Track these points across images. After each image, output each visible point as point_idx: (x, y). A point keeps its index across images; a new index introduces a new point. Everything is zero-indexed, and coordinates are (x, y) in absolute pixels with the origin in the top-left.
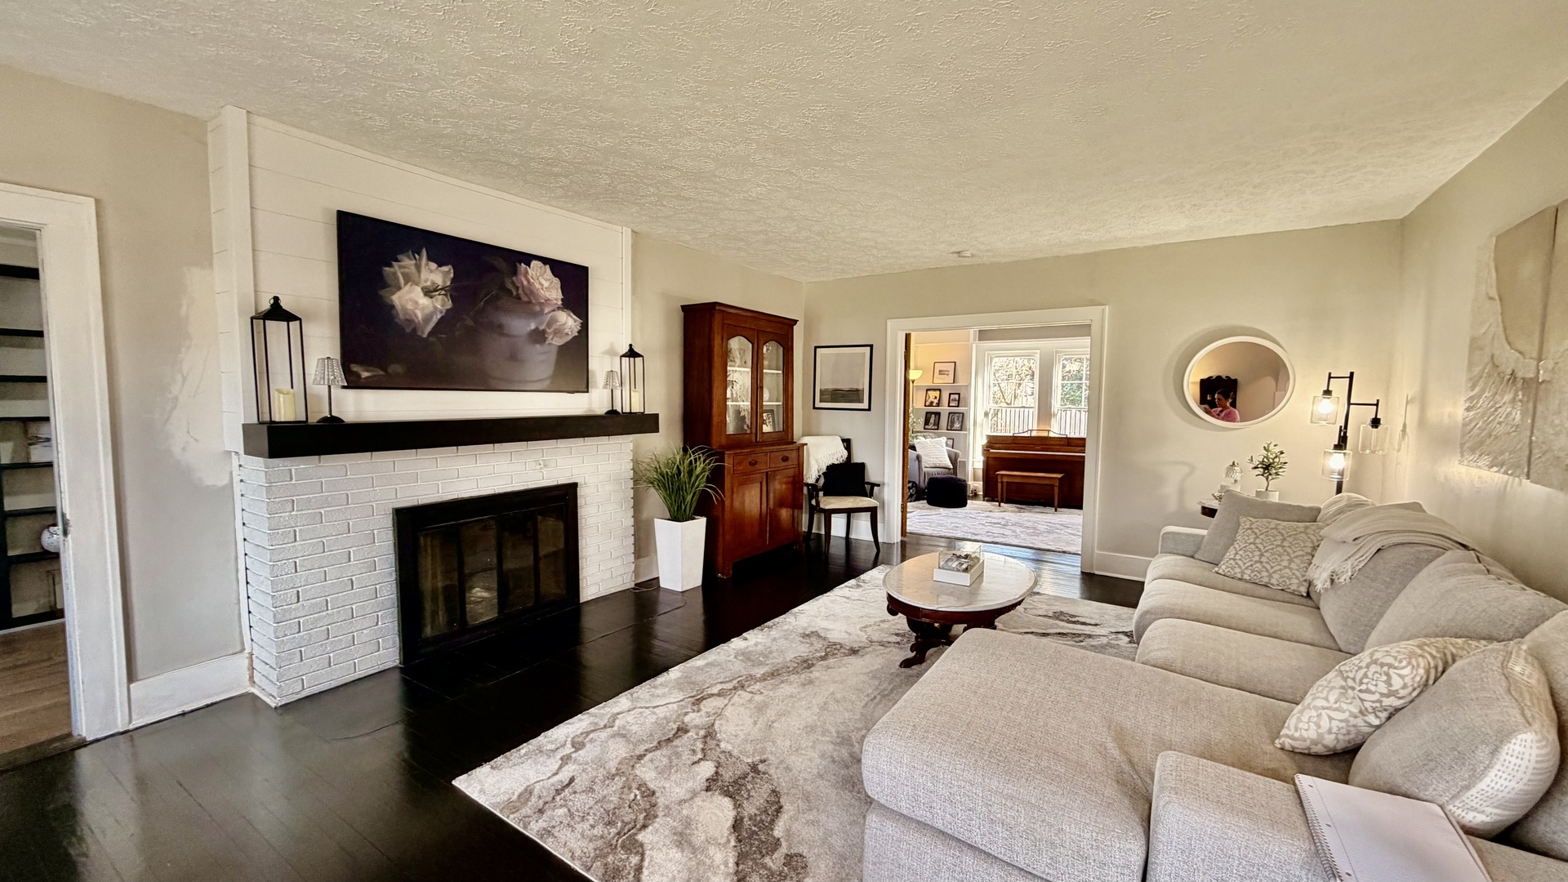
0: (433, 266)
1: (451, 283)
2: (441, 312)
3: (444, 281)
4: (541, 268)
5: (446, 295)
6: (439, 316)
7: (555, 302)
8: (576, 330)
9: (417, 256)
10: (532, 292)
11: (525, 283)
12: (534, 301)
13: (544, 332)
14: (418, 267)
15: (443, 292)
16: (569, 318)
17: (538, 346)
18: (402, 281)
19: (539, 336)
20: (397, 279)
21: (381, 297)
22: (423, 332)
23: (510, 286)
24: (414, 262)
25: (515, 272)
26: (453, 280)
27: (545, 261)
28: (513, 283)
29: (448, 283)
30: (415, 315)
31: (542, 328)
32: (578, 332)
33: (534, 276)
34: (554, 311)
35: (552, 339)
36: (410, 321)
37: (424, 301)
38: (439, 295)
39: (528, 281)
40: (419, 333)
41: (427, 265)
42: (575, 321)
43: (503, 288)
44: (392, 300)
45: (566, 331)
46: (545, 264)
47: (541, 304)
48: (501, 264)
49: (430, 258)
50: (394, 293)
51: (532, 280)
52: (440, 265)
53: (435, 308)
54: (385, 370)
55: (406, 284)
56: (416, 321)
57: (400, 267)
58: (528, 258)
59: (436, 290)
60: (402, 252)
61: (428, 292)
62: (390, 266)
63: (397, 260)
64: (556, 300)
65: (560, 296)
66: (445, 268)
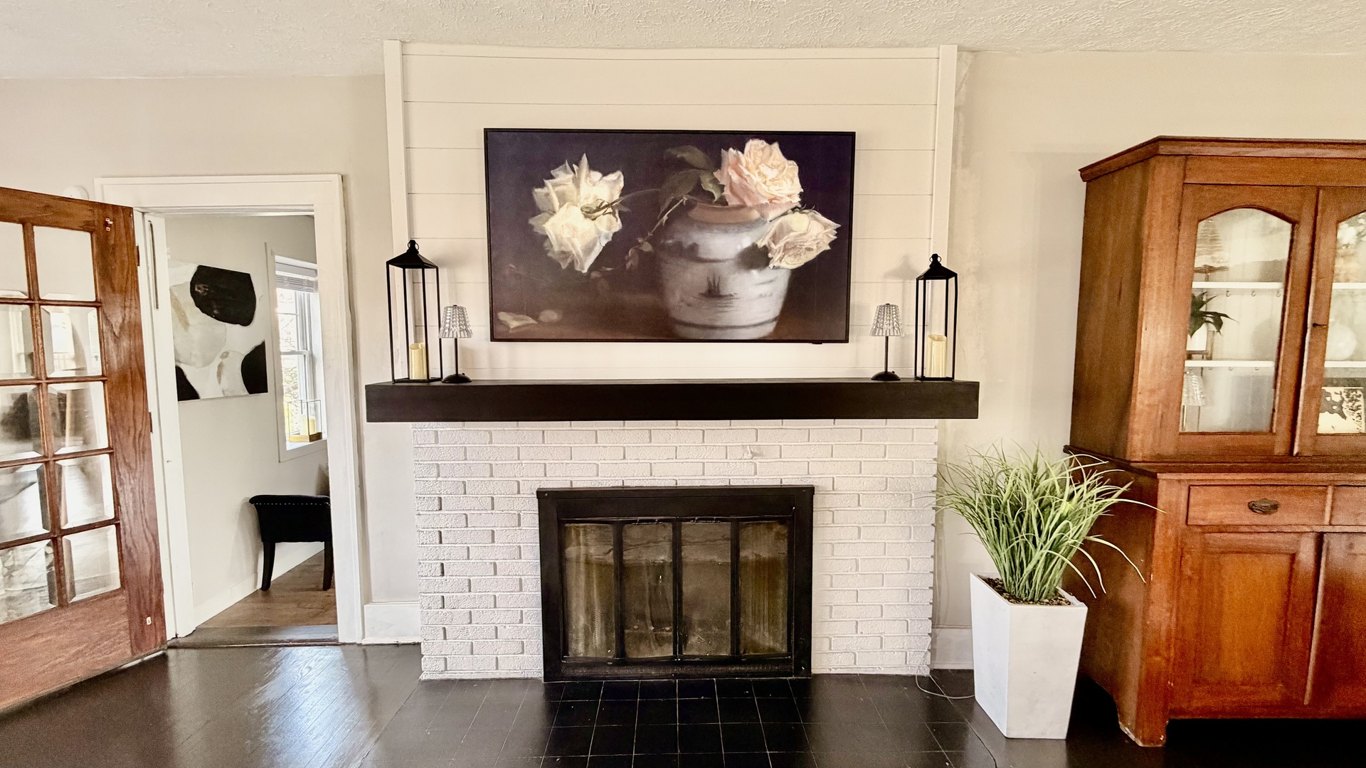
0: (596, 175)
1: (621, 195)
2: (607, 238)
3: (612, 195)
4: (763, 150)
5: (613, 213)
6: (604, 243)
7: (788, 199)
8: (829, 241)
9: (575, 166)
10: (746, 190)
11: (735, 178)
12: (749, 204)
13: (766, 250)
14: (576, 182)
15: (610, 210)
16: (814, 222)
17: (754, 272)
18: (556, 204)
19: (756, 258)
20: (550, 201)
21: (532, 227)
22: (583, 269)
23: (709, 187)
24: (571, 175)
25: (718, 164)
26: (624, 192)
27: (769, 137)
28: (715, 181)
29: (617, 197)
30: (573, 245)
31: (761, 244)
32: (832, 244)
33: (751, 165)
34: (785, 214)
35: (781, 260)
36: (565, 254)
37: (586, 226)
38: (604, 214)
39: (740, 174)
40: (578, 268)
41: (588, 176)
43: (699, 191)
44: (544, 230)
45: (807, 245)
46: (770, 142)
47: (761, 207)
48: (694, 155)
49: (593, 167)
50: (547, 220)
51: (746, 172)
52: (605, 174)
53: (599, 233)
54: (535, 317)
55: (560, 206)
56: (574, 252)
57: (555, 185)
58: (738, 139)
59: (599, 209)
60: (557, 166)
61: (589, 213)
62: (542, 185)
63: (552, 177)
64: (789, 196)
65: (797, 188)
66: (612, 177)
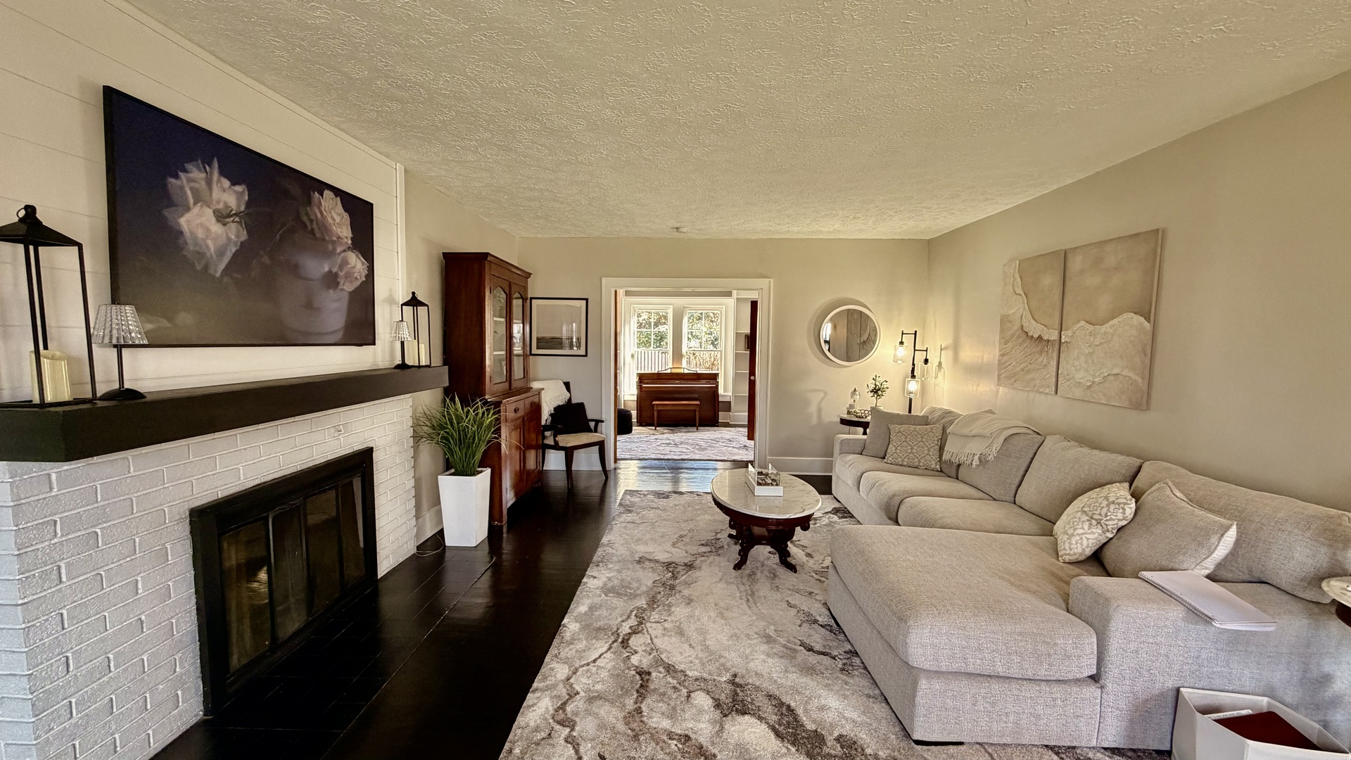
0: (226, 183)
1: (246, 208)
2: (236, 246)
3: (239, 206)
4: (333, 198)
5: (240, 223)
6: (234, 250)
7: (346, 240)
8: (364, 274)
9: (208, 168)
10: (325, 227)
11: (319, 215)
12: (327, 238)
13: (336, 275)
14: (209, 183)
15: (237, 219)
16: (358, 259)
17: (331, 291)
18: (191, 201)
19: (332, 280)
20: (185, 194)
21: (165, 218)
22: (216, 271)
23: (305, 219)
24: (203, 175)
25: (309, 202)
26: (248, 204)
27: (337, 192)
28: (307, 214)
29: (243, 208)
30: (207, 246)
31: (335, 270)
32: (365, 277)
33: (327, 209)
34: (344, 251)
35: (344, 284)
36: (201, 255)
37: (216, 228)
38: (233, 221)
39: (321, 213)
40: (211, 271)
41: (219, 181)
42: (363, 264)
43: (298, 218)
44: (178, 224)
45: (355, 275)
46: (336, 196)
47: (334, 243)
48: (295, 189)
49: (223, 173)
50: (182, 215)
51: (325, 214)
52: (233, 184)
53: (229, 239)
54: (170, 319)
55: (195, 204)
56: (208, 254)
57: (190, 180)
58: (321, 186)
59: (229, 216)
60: (191, 159)
61: (222, 217)
62: (177, 177)
63: (185, 171)
64: (346, 238)
65: (350, 235)
66: (239, 188)
